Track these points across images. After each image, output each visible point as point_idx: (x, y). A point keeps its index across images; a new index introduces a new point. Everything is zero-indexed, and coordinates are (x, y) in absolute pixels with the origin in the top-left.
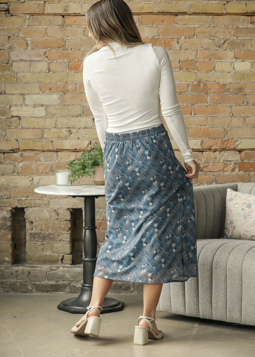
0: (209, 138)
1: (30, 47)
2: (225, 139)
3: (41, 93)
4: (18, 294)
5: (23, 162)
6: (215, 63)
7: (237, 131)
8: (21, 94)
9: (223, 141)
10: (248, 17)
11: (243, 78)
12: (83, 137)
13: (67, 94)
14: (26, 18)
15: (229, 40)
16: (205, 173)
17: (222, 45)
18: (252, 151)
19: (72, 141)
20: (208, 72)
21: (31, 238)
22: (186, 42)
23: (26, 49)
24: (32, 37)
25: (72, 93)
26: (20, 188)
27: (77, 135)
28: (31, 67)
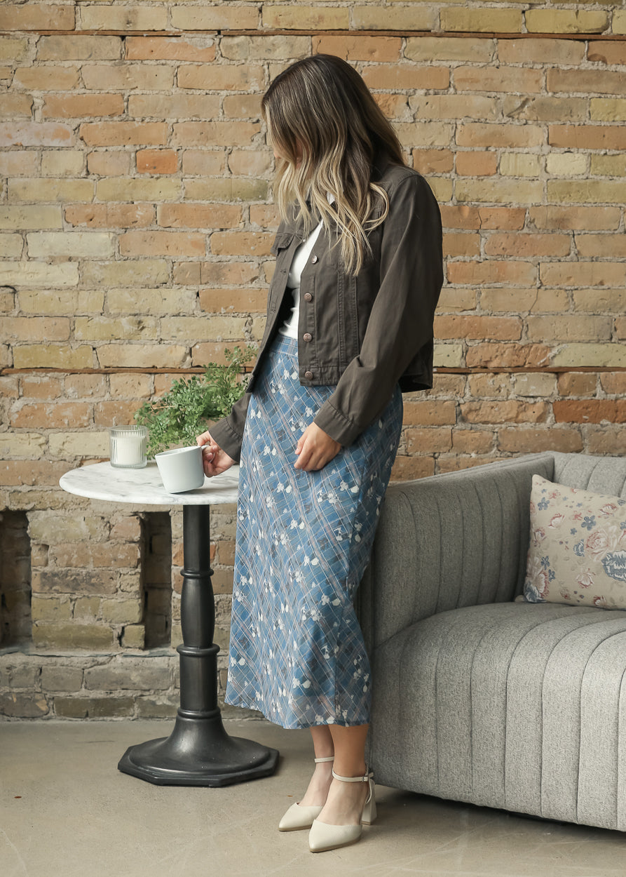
0: (484, 340)
1: (38, 114)
2: (522, 343)
3: (68, 227)
4: (14, 722)
5: (22, 398)
6: (499, 155)
7: (552, 324)
8: (17, 232)
9: (516, 348)
10: (582, 43)
11: (569, 193)
12: (173, 337)
13: (133, 230)
14: (29, 43)
15: (534, 99)
16: (473, 426)
17: (519, 111)
18: (586, 374)
19: (146, 346)
20: (482, 178)
21: (43, 585)
22: (427, 103)
23: (30, 117)
24: (45, 90)
25: (145, 229)
26: (16, 463)
27: (158, 334)
28: (44, 164)
